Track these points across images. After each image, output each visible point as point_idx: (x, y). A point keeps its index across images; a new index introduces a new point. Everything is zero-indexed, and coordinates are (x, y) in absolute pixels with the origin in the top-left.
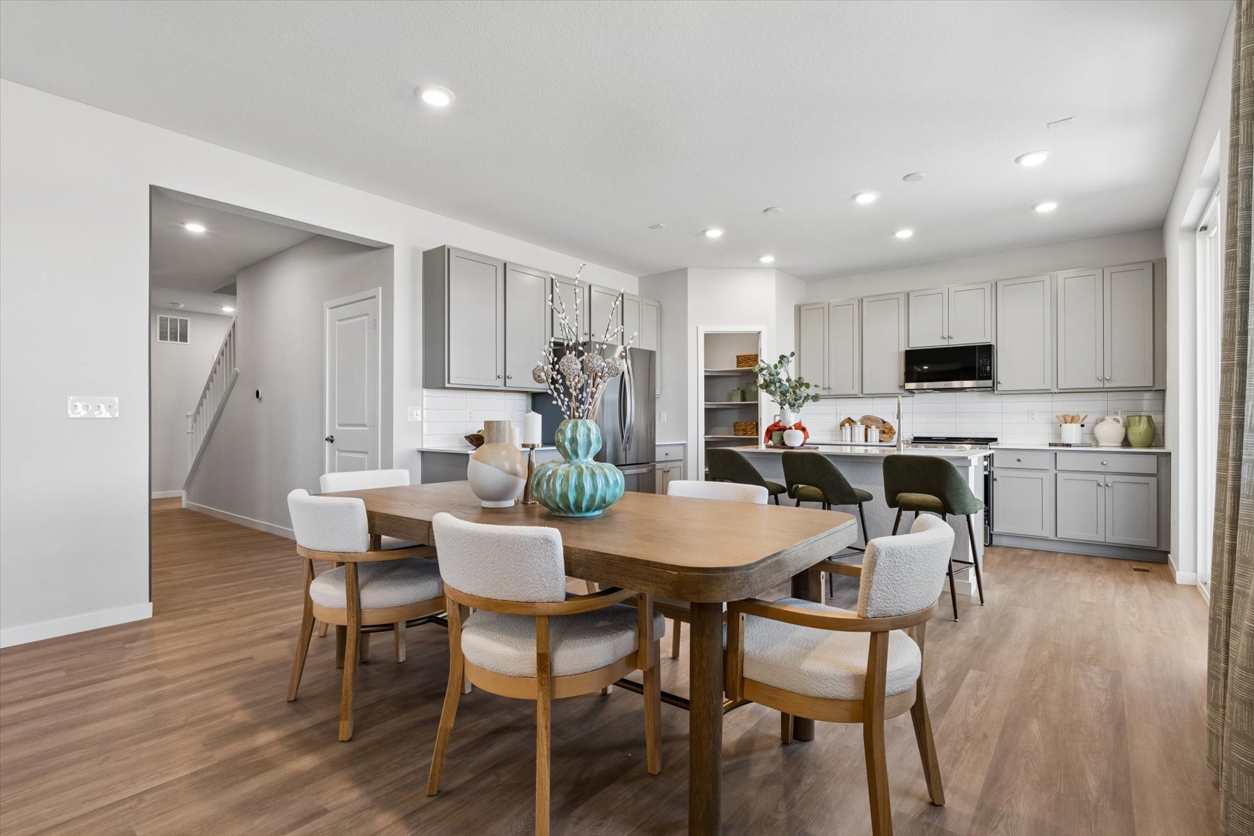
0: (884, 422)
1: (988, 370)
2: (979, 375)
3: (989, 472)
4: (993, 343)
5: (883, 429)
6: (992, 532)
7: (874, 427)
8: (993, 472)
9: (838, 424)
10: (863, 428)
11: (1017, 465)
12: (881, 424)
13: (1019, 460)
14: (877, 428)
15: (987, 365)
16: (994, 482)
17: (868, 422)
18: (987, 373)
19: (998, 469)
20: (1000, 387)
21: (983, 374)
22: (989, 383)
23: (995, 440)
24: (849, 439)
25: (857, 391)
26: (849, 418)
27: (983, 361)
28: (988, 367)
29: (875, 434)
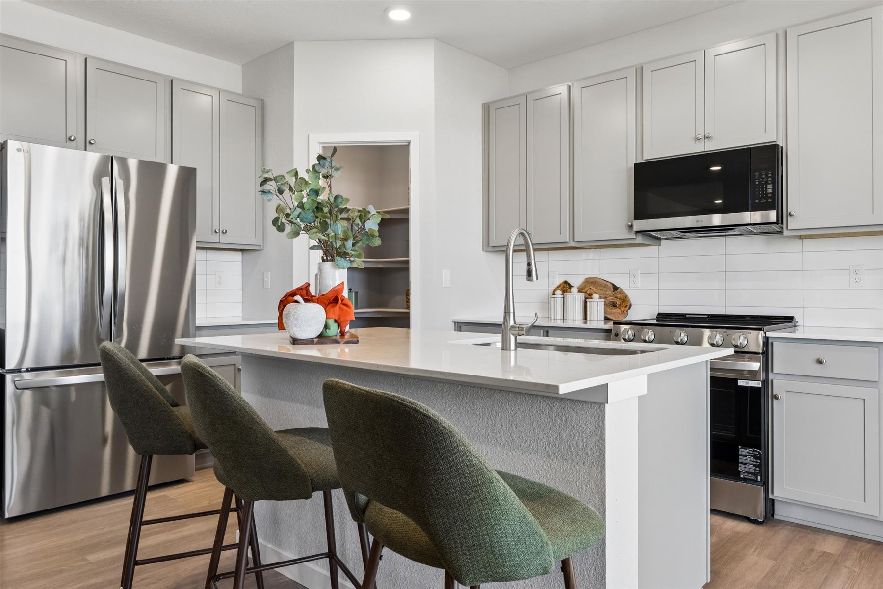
0: (615, 288)
1: (770, 191)
2: (753, 201)
3: (763, 382)
4: (781, 143)
5: (611, 299)
6: (771, 496)
7: (596, 296)
8: (772, 381)
9: (551, 291)
10: (582, 296)
11: (817, 370)
12: (609, 293)
13: (820, 362)
14: (600, 298)
15: (767, 183)
16: (775, 401)
17: (590, 287)
18: (767, 198)
19: (779, 377)
20: (793, 224)
21: (760, 199)
22: (772, 215)
23: (790, 319)
24: (560, 316)
25: (565, 237)
26: (566, 282)
27: (761, 175)
28: (770, 186)
29: (597, 307)
